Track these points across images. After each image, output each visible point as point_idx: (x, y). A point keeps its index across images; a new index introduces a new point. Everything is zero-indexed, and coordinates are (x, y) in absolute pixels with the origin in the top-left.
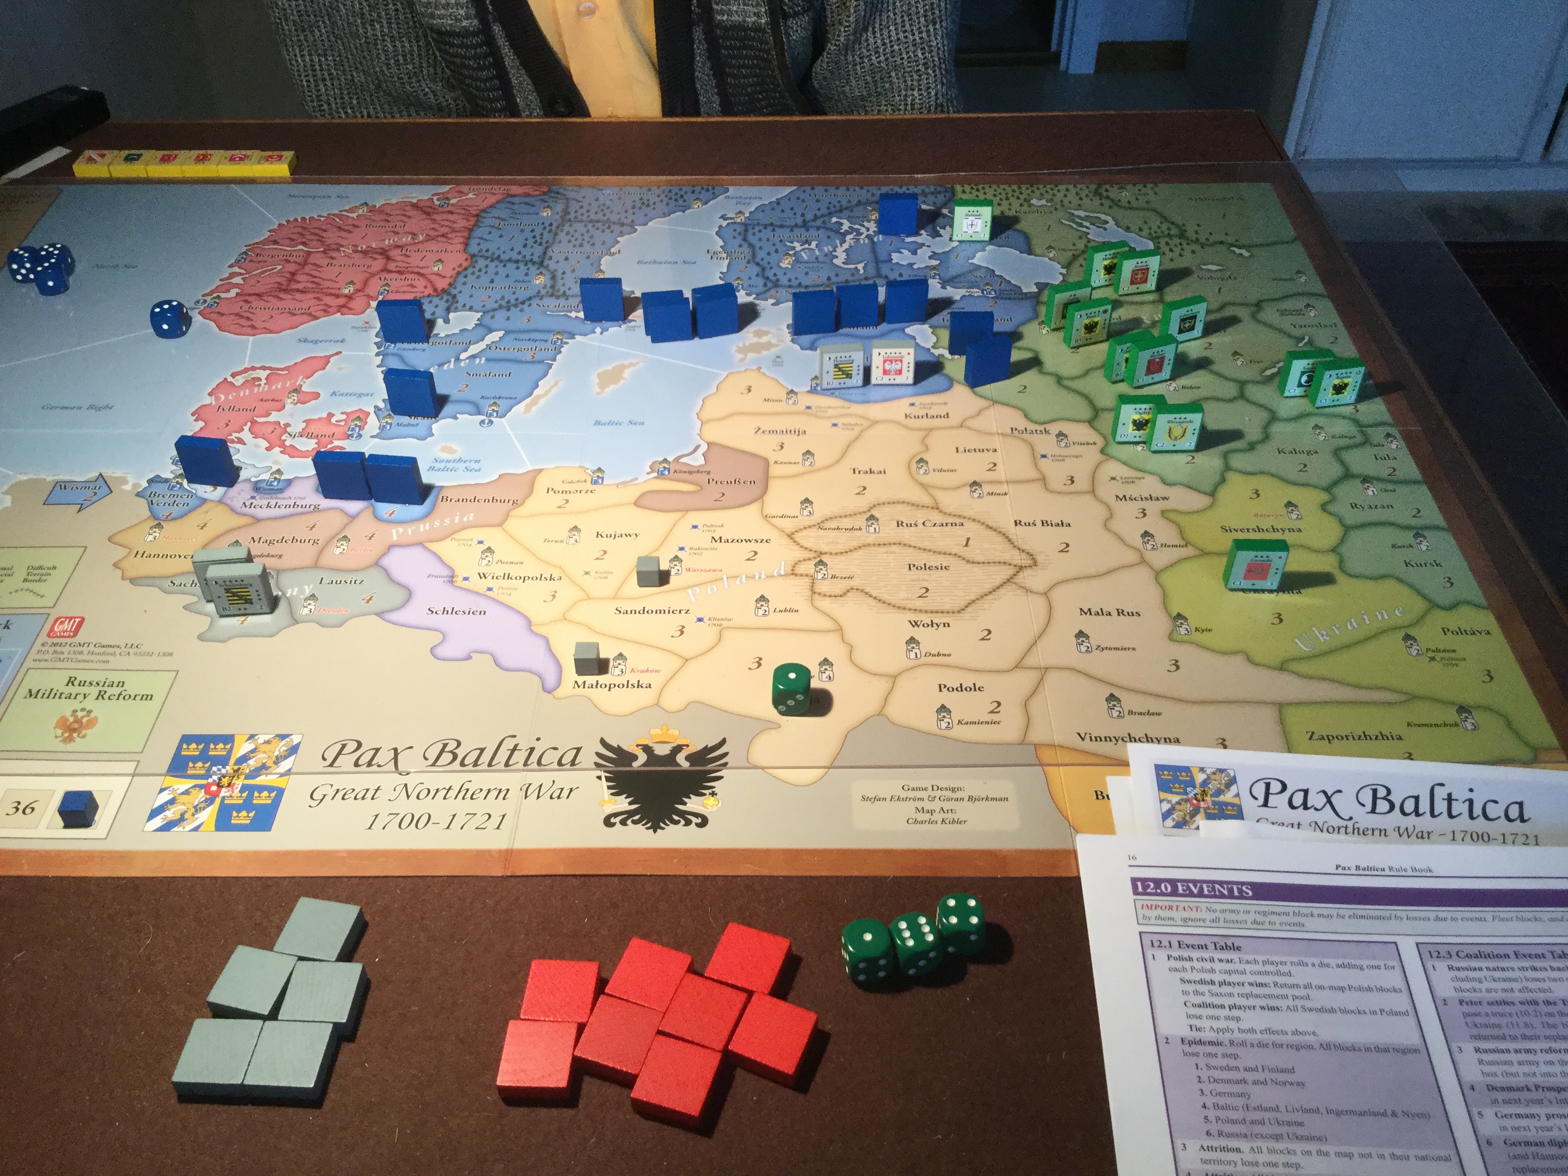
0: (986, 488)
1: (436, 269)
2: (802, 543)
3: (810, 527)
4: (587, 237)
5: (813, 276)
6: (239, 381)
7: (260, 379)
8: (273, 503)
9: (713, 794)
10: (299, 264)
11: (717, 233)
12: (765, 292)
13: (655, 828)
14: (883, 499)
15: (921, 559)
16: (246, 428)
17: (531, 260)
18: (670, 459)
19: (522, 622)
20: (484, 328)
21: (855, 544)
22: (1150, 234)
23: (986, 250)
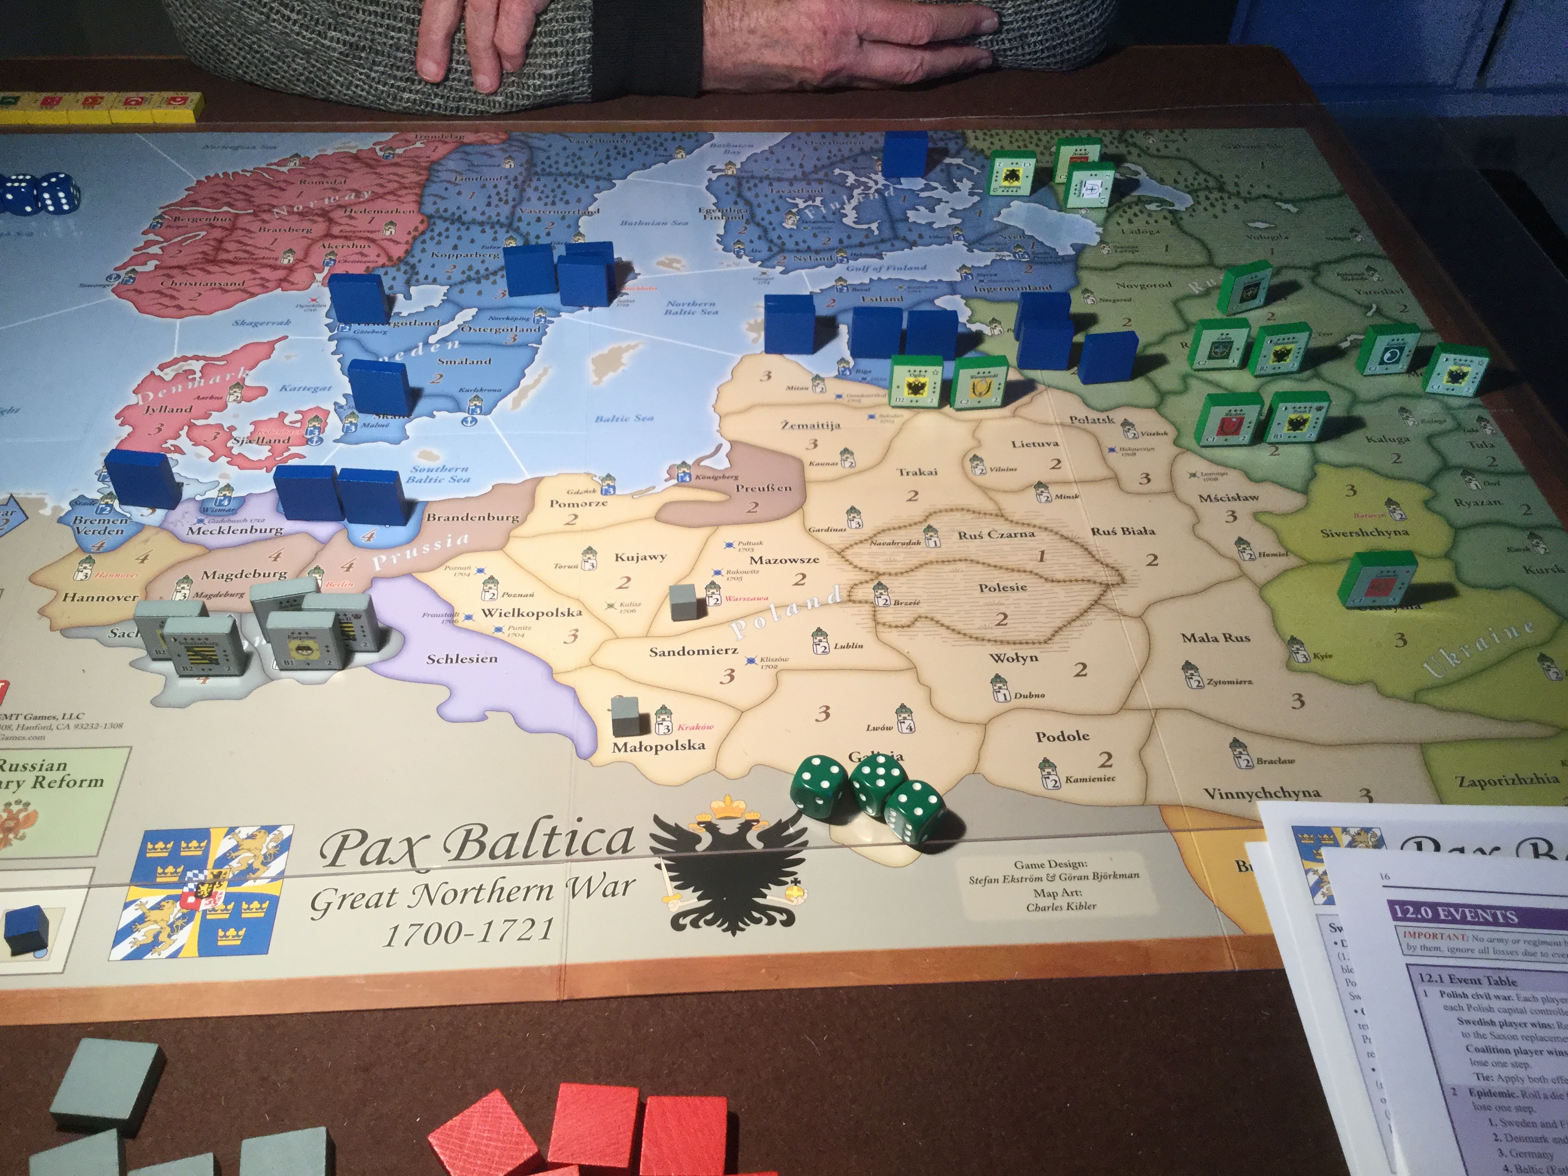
0: (1054, 490)
1: (388, 233)
2: (856, 561)
3: (861, 542)
4: (559, 193)
5: (822, 238)
6: (168, 374)
7: (193, 372)
8: (225, 527)
9: (796, 882)
10: (227, 229)
11: (707, 188)
12: (769, 259)
13: (734, 929)
14: (940, 506)
15: (994, 578)
16: (183, 433)
17: (498, 221)
18: (690, 462)
19: (540, 670)
20: (453, 304)
21: (915, 562)
22: (1186, 186)
23: (1011, 206)
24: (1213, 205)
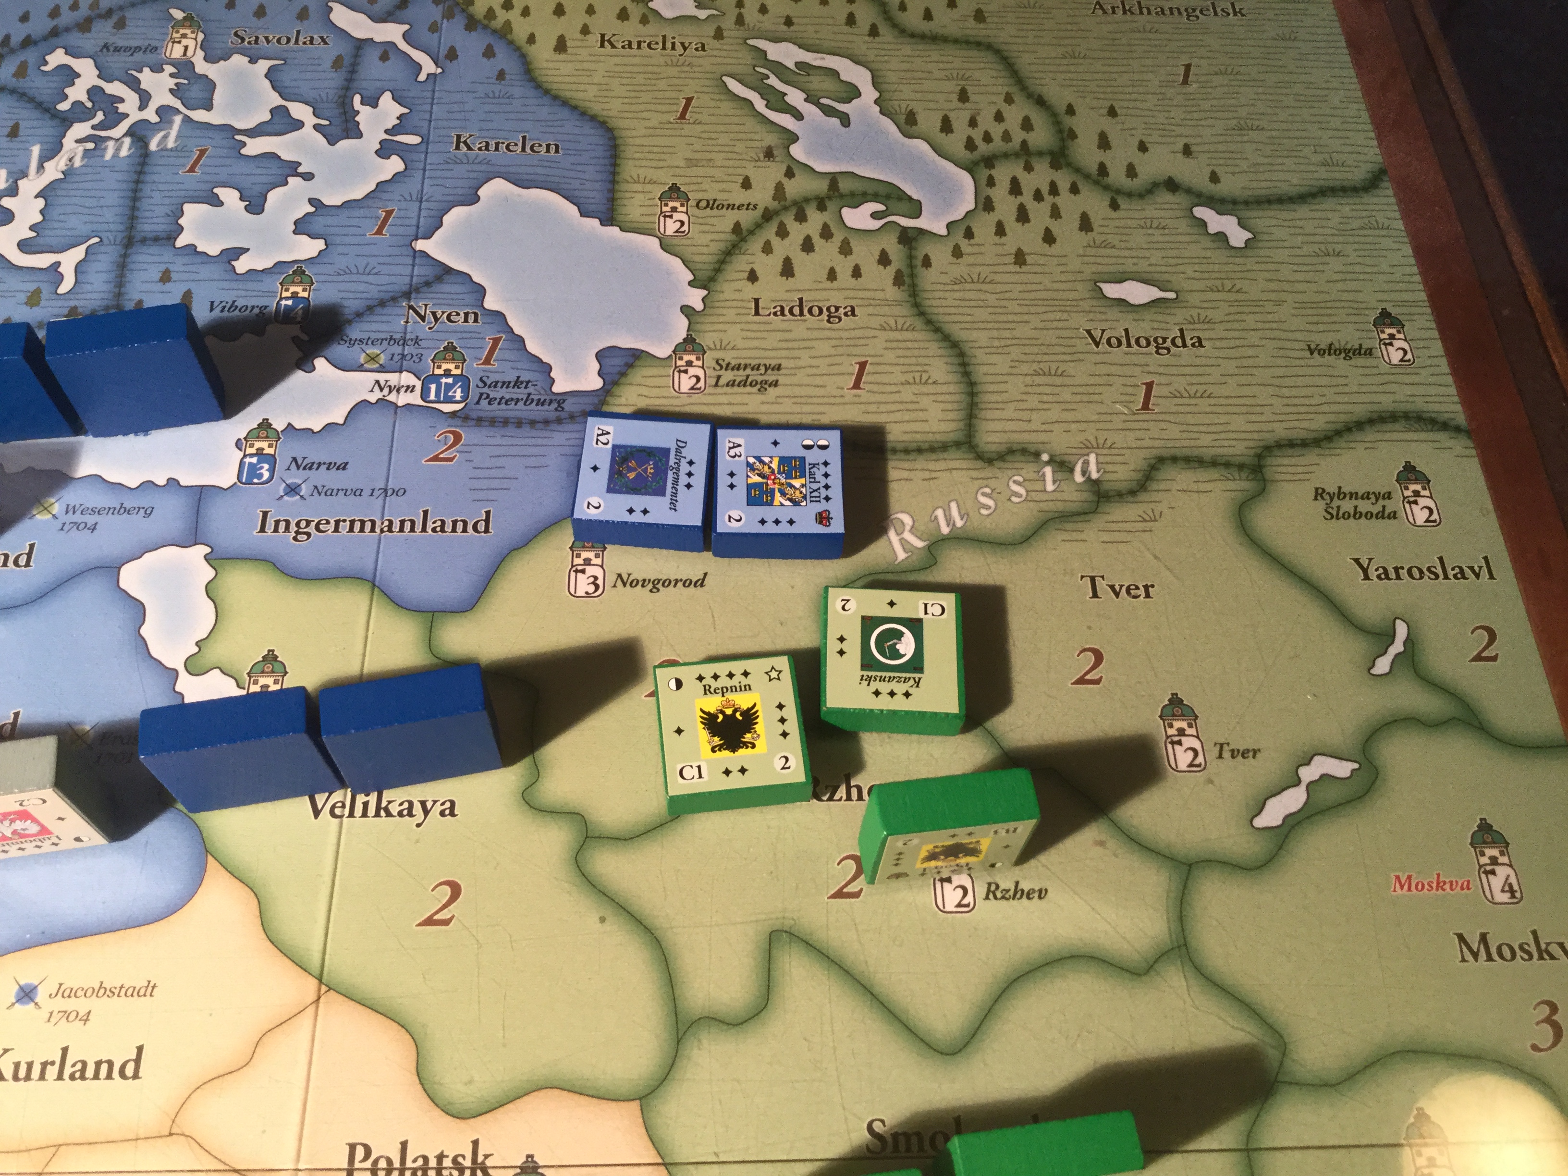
22: (970, 145)
23: (478, 199)
24: (1023, 215)
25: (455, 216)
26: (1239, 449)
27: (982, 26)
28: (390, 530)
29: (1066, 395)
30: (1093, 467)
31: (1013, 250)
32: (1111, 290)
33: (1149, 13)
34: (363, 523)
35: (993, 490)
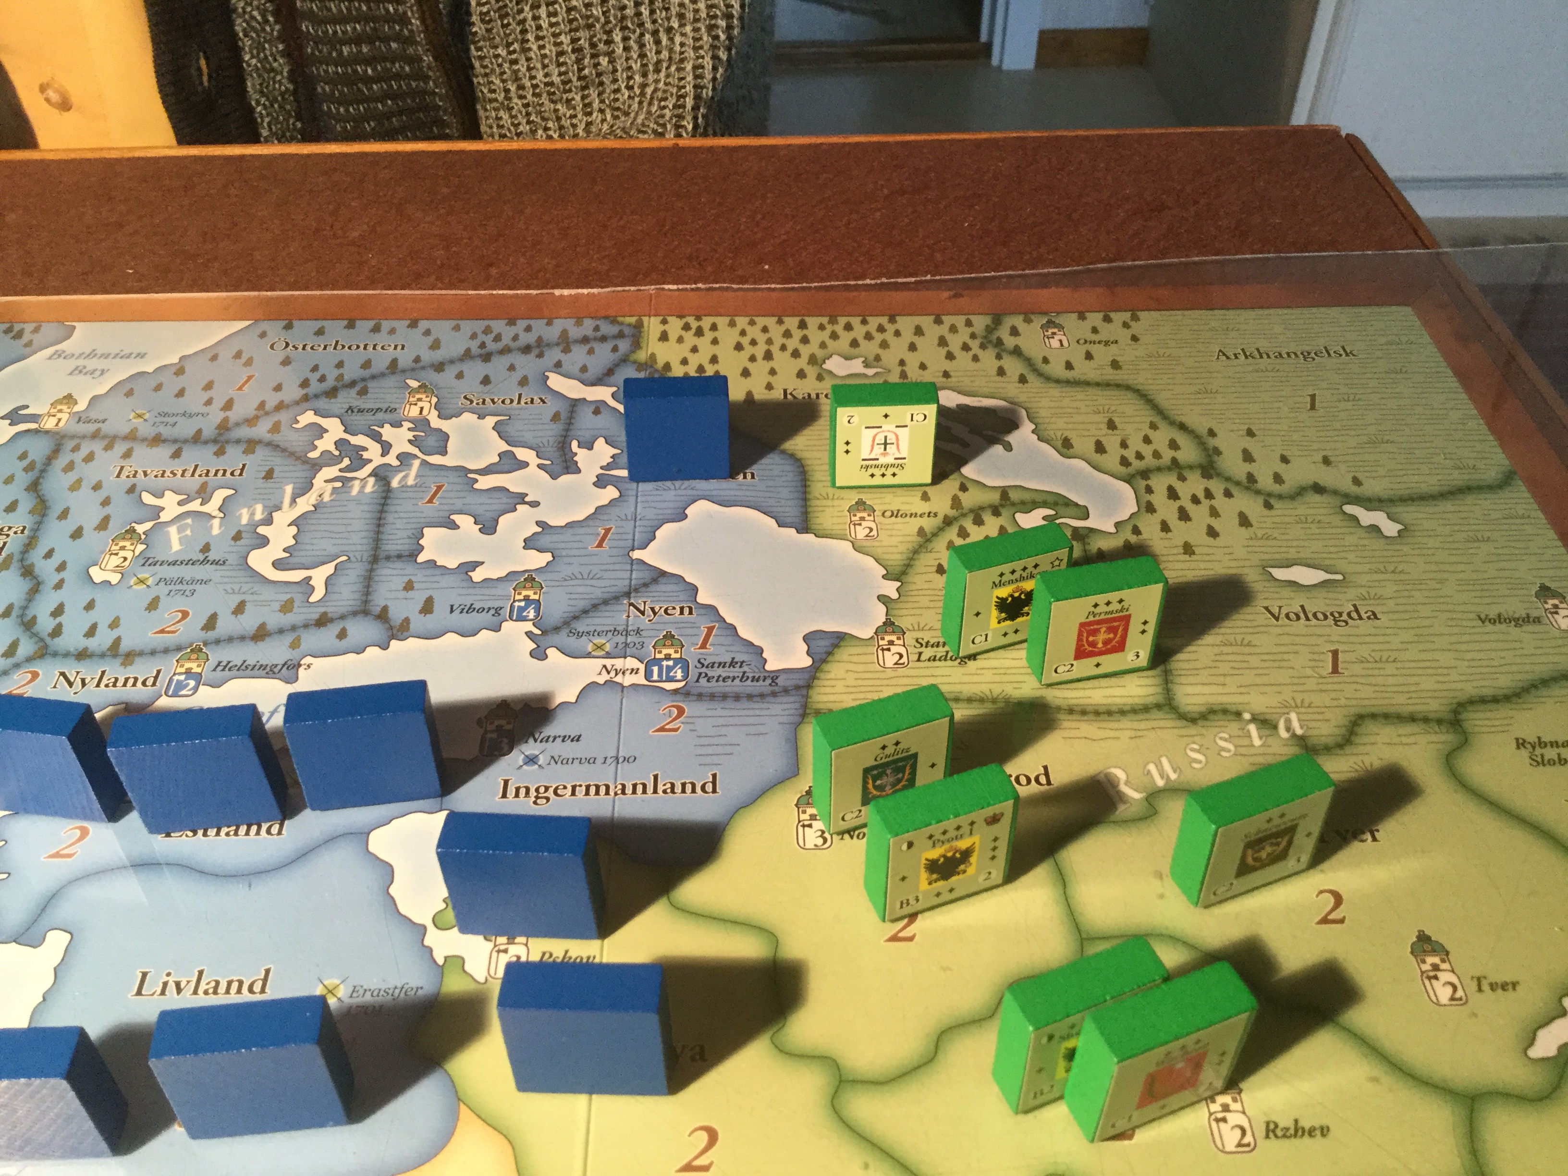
5: (167, 614)
22: (1124, 462)
23: (686, 516)
24: (1184, 515)
25: (665, 532)
26: (1434, 707)
27: (1118, 372)
28: (623, 793)
29: (1254, 661)
30: (1296, 725)
31: (1182, 543)
32: (1280, 574)
33: (1268, 356)
34: (598, 788)
35: (1201, 746)
